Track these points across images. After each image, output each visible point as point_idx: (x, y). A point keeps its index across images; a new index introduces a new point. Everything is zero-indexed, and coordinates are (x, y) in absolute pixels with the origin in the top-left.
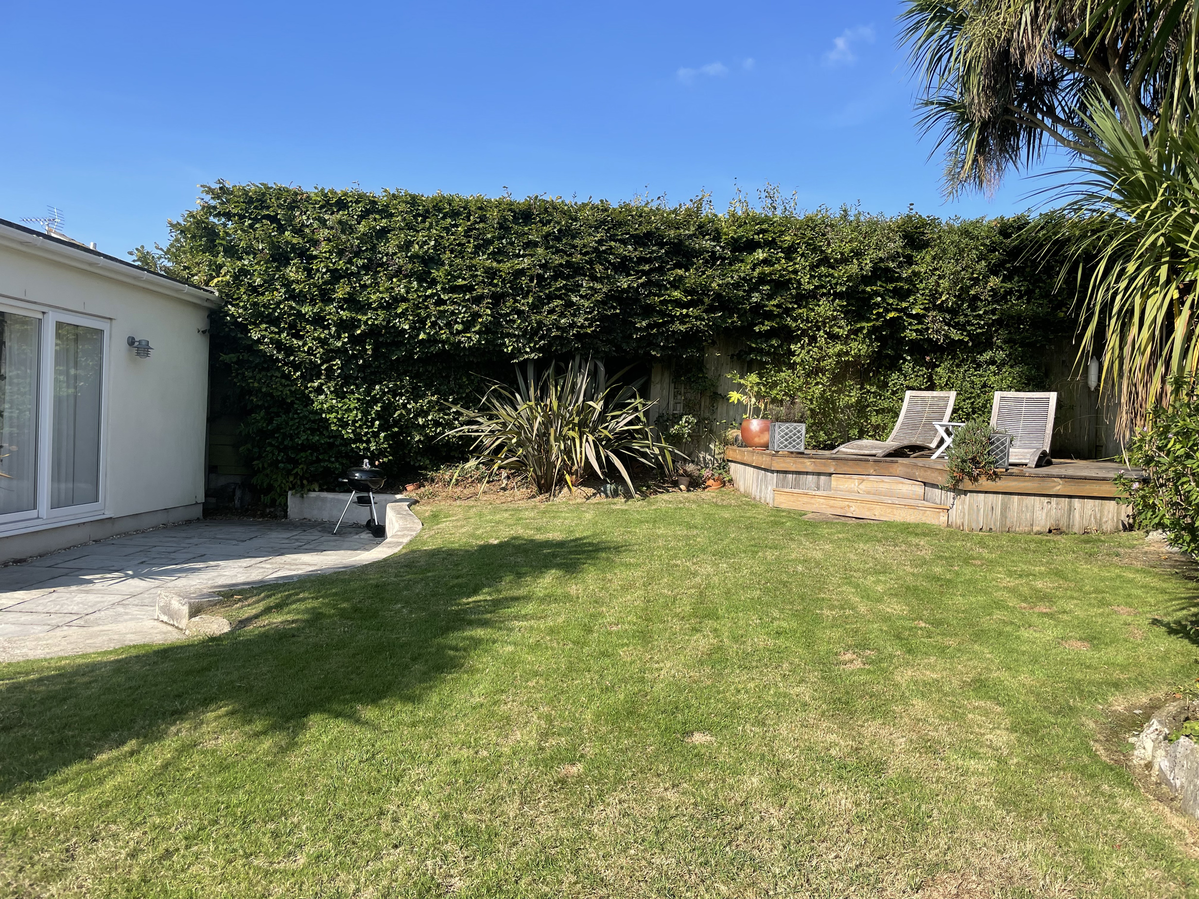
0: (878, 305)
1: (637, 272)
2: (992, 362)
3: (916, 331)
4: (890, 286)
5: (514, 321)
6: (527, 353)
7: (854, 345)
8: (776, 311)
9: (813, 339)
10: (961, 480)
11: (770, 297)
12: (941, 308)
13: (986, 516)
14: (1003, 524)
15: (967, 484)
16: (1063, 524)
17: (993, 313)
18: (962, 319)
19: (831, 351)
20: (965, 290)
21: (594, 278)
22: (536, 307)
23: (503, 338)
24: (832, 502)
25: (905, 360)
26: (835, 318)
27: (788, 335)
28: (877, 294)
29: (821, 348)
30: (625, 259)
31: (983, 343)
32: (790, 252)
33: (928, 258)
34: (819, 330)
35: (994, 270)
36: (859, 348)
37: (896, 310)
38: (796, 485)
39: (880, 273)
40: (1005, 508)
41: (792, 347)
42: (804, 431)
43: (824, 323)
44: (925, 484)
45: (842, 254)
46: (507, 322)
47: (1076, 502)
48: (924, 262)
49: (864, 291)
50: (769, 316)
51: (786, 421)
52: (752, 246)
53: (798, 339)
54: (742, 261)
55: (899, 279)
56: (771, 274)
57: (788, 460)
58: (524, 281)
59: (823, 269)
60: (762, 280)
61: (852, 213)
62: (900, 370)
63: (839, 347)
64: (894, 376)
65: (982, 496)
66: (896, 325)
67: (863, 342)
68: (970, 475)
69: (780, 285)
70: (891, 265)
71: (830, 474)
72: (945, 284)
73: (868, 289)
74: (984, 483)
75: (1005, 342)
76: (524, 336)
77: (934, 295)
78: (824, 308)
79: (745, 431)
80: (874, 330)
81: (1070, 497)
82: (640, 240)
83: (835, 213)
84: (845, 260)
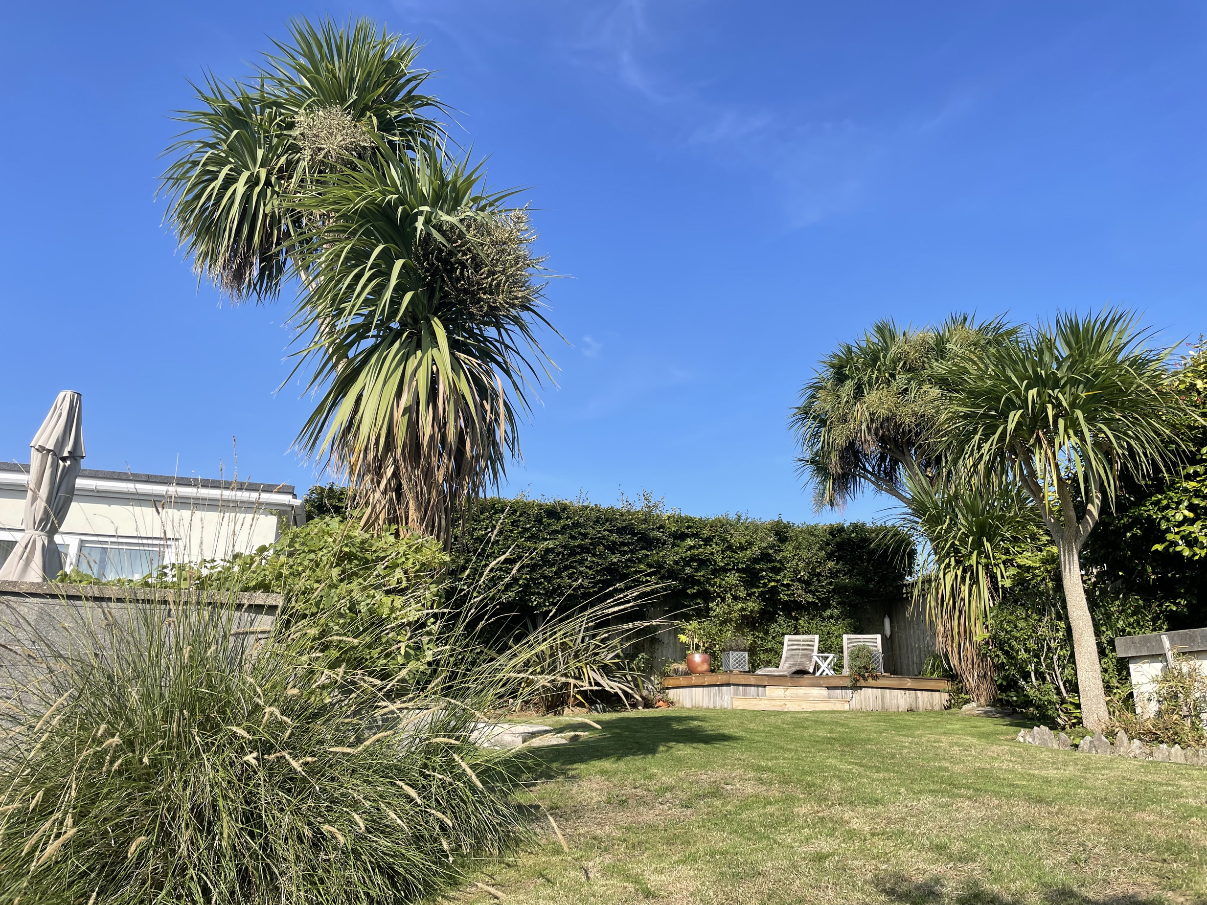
0: (763, 577)
1: (621, 552)
2: (831, 617)
3: (787, 595)
4: (770, 565)
5: (541, 583)
6: (545, 606)
7: (750, 604)
8: (702, 579)
9: (723, 600)
10: (858, 680)
11: (697, 570)
12: (799, 580)
13: (873, 701)
14: (883, 707)
15: (862, 683)
16: (914, 706)
17: (831, 584)
18: (813, 588)
19: (736, 608)
20: (813, 569)
21: (594, 555)
22: (558, 574)
23: (529, 595)
24: (773, 703)
25: (779, 615)
26: (737, 586)
27: (707, 596)
28: (762, 570)
29: (729, 606)
30: (614, 543)
31: (826, 605)
32: (708, 541)
33: (790, 548)
34: (727, 592)
35: (829, 557)
36: (753, 605)
37: (774, 581)
38: (745, 694)
39: (765, 557)
40: (883, 698)
41: (711, 605)
42: (747, 657)
43: (731, 590)
44: (828, 688)
45: (740, 543)
46: (535, 584)
47: (919, 692)
48: (788, 550)
49: (755, 568)
50: (698, 583)
51: (736, 650)
52: (683, 537)
53: (713, 600)
54: (678, 546)
55: (775, 561)
56: (698, 555)
57: (740, 677)
58: (551, 557)
59: (728, 553)
60: (693, 559)
61: (743, 517)
62: (776, 622)
63: (740, 606)
64: (773, 626)
65: (870, 690)
66: (774, 591)
67: (755, 602)
68: (863, 677)
69: (703, 563)
70: (771, 552)
71: (765, 686)
72: (801, 565)
73: (758, 567)
74: (871, 682)
75: (838, 603)
76: (545, 594)
77: (796, 572)
78: (732, 578)
79: (689, 663)
80: (762, 594)
81: (916, 690)
82: (620, 531)
83: (732, 517)
84: (742, 548)
